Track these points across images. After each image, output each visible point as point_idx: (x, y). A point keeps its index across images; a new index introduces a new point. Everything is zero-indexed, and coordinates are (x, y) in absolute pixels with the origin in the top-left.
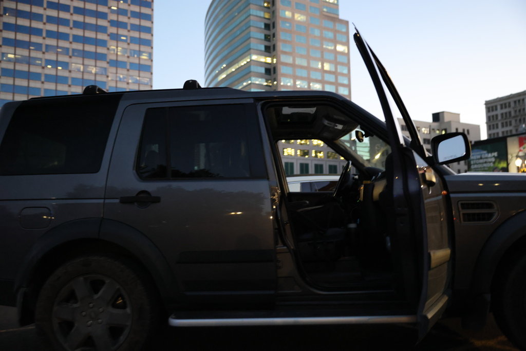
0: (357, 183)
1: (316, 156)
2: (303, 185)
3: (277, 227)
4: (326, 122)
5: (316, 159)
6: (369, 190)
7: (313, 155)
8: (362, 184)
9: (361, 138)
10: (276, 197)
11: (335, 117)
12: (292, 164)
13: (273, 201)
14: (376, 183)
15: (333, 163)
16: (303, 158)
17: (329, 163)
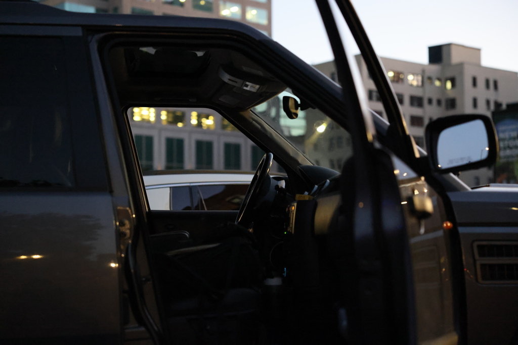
0: (284, 197)
1: (200, 124)
2: (176, 192)
3: (126, 287)
4: (226, 78)
5: (199, 129)
6: (308, 211)
7: (194, 121)
8: (294, 200)
9: (293, 111)
10: (127, 229)
11: (245, 69)
12: (150, 140)
13: (120, 235)
14: (320, 201)
15: (232, 140)
16: (172, 127)
17: (225, 139)
